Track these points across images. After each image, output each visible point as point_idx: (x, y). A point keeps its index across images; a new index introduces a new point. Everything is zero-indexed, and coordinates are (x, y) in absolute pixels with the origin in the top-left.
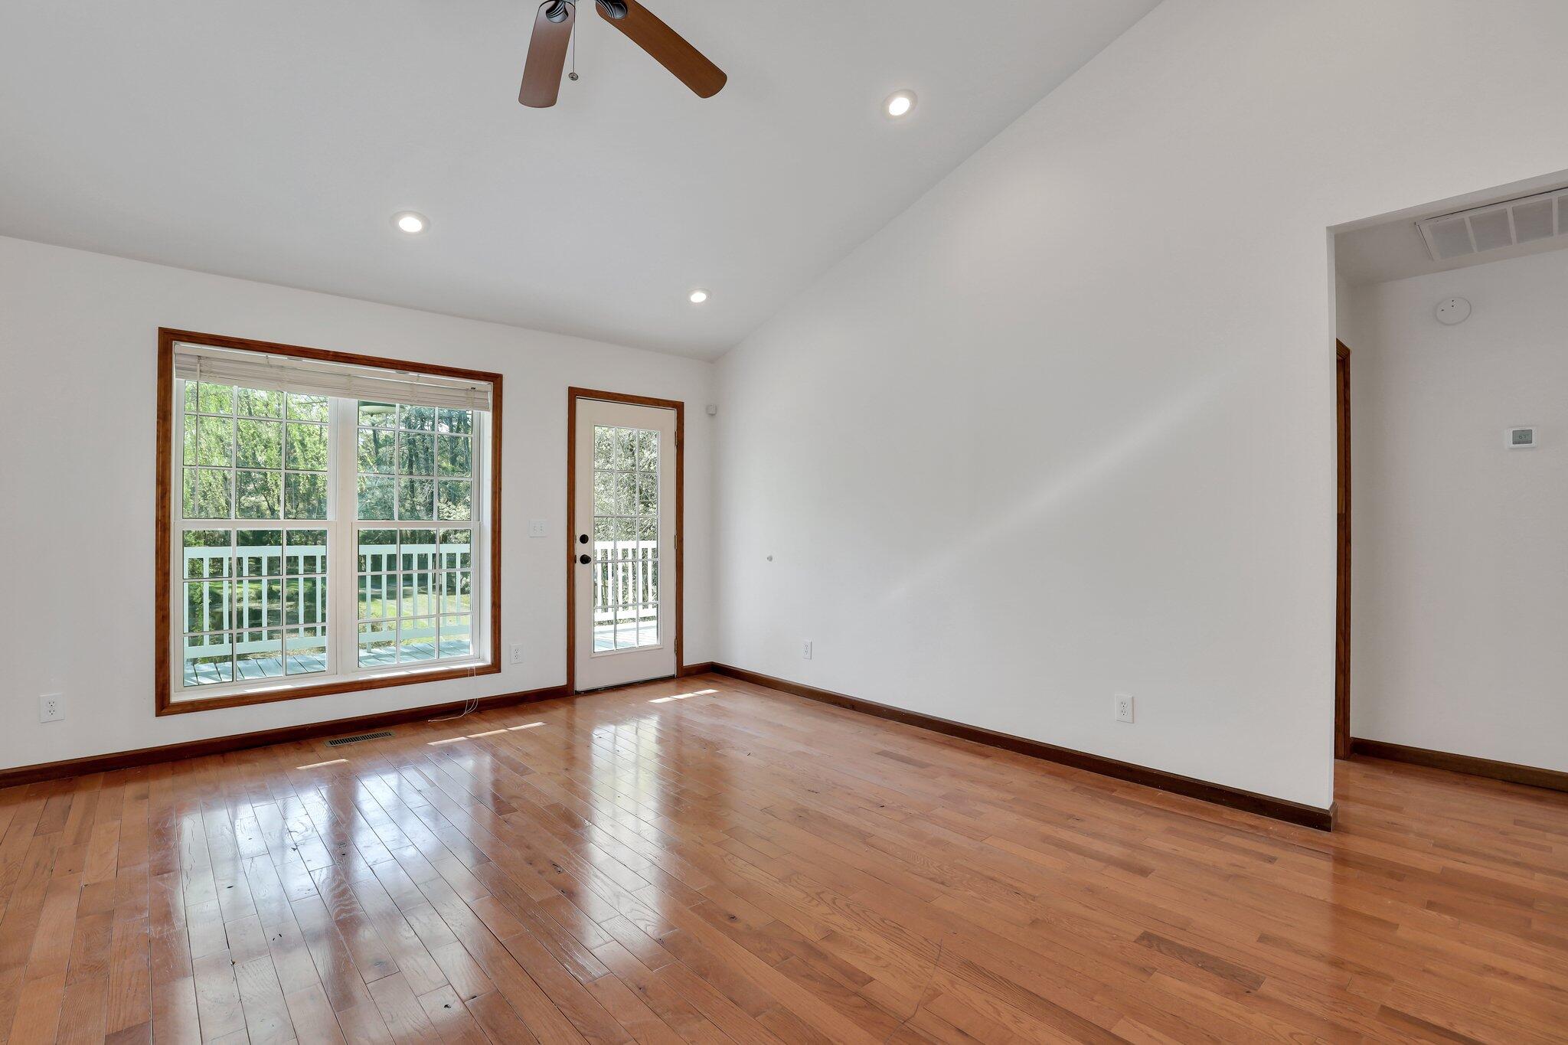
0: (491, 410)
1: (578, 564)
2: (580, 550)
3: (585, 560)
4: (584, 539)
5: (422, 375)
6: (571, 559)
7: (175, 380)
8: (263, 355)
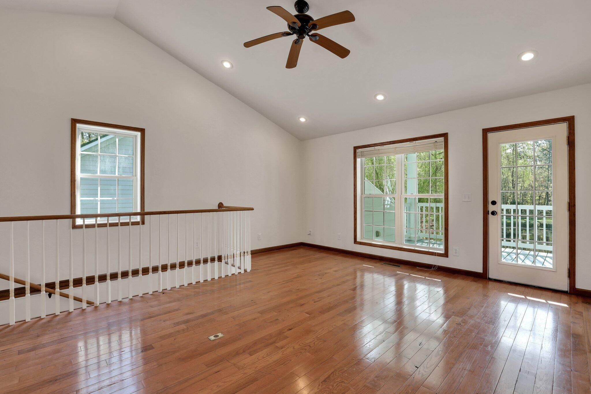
0: (444, 149)
1: (490, 216)
2: (491, 208)
3: (493, 213)
4: (494, 203)
5: (417, 142)
6: (486, 213)
7: (357, 159)
8: (373, 147)
